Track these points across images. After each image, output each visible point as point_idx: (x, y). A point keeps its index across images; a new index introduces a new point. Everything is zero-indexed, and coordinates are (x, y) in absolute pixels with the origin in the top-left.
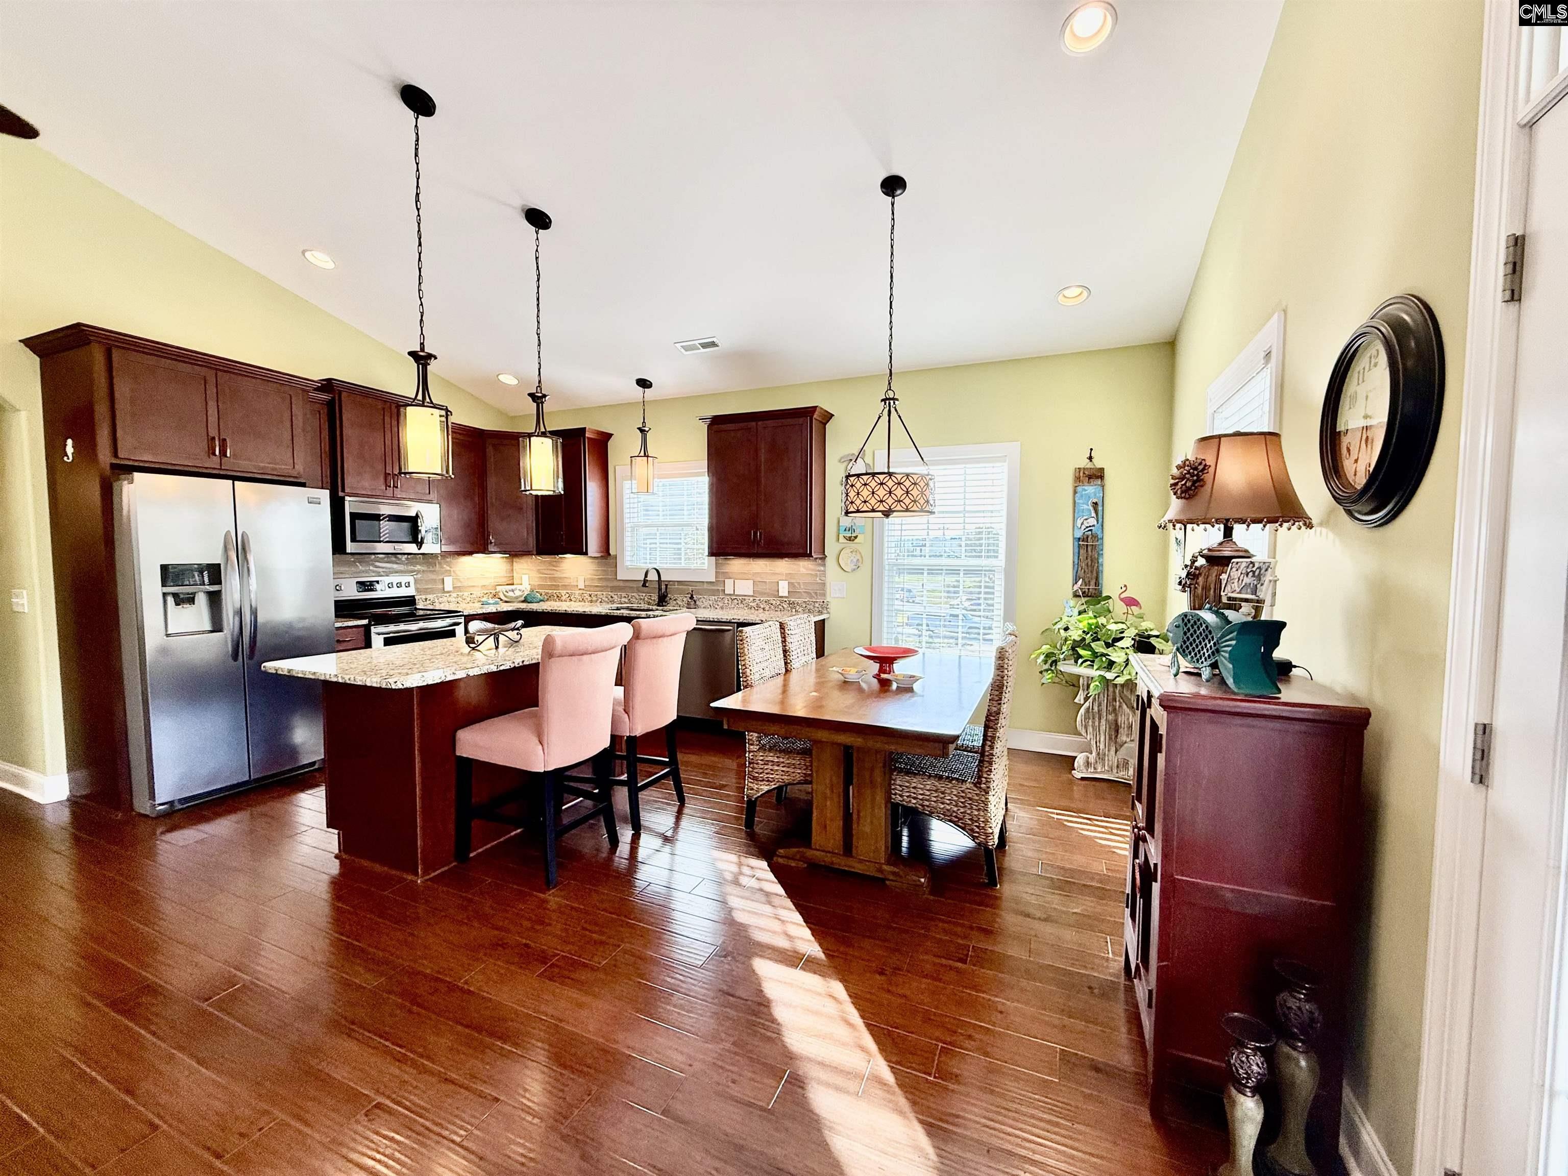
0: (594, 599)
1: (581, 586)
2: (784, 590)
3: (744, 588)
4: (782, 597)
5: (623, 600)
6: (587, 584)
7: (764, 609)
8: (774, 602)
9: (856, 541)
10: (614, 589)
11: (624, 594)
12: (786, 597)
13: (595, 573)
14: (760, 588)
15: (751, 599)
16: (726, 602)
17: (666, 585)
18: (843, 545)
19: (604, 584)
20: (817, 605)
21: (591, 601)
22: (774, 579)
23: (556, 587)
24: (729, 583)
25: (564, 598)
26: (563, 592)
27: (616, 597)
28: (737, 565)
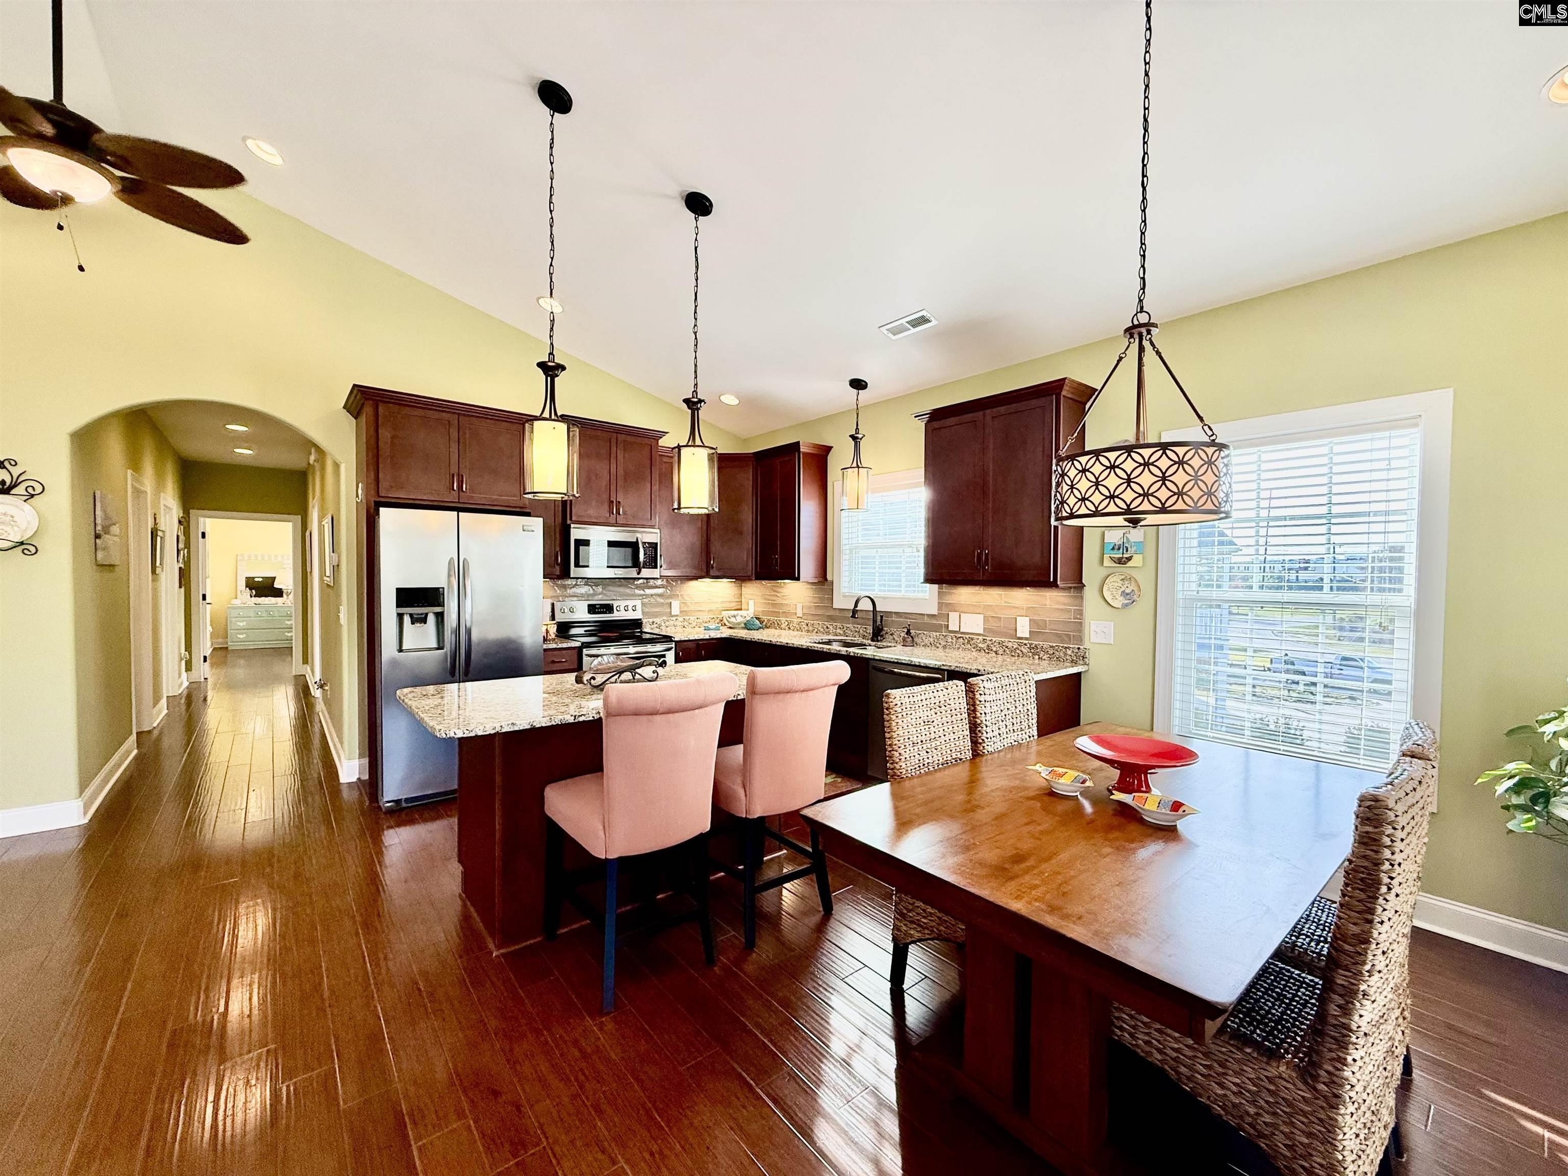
0: (811, 629)
1: (800, 614)
2: (1023, 630)
3: (973, 624)
4: (1020, 638)
5: (838, 631)
6: (805, 611)
7: (996, 653)
8: (1010, 645)
9: (1130, 564)
10: (831, 618)
11: (839, 625)
12: (1026, 639)
13: (810, 599)
14: (993, 624)
15: (981, 638)
16: (950, 640)
17: (882, 617)
18: (1111, 570)
19: (820, 612)
20: (1069, 652)
21: (808, 631)
22: (1010, 614)
23: (777, 614)
24: (953, 616)
25: (783, 626)
26: (783, 619)
27: (831, 627)
28: (965, 594)
